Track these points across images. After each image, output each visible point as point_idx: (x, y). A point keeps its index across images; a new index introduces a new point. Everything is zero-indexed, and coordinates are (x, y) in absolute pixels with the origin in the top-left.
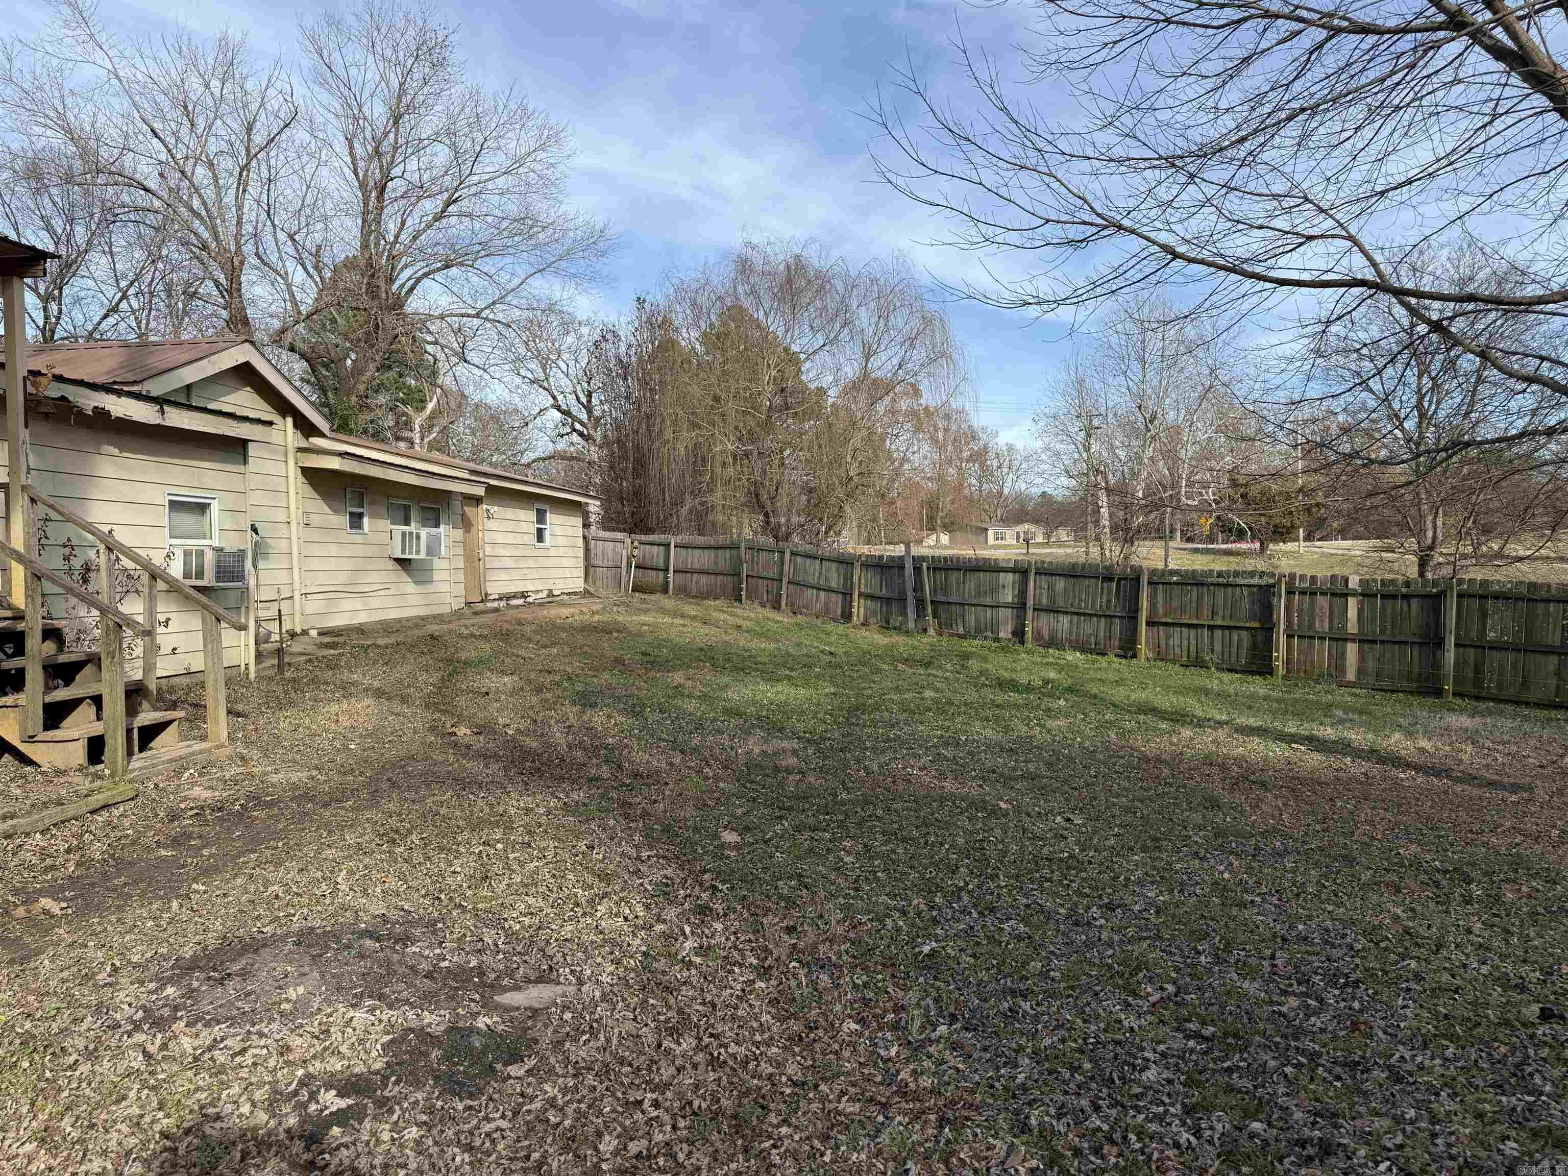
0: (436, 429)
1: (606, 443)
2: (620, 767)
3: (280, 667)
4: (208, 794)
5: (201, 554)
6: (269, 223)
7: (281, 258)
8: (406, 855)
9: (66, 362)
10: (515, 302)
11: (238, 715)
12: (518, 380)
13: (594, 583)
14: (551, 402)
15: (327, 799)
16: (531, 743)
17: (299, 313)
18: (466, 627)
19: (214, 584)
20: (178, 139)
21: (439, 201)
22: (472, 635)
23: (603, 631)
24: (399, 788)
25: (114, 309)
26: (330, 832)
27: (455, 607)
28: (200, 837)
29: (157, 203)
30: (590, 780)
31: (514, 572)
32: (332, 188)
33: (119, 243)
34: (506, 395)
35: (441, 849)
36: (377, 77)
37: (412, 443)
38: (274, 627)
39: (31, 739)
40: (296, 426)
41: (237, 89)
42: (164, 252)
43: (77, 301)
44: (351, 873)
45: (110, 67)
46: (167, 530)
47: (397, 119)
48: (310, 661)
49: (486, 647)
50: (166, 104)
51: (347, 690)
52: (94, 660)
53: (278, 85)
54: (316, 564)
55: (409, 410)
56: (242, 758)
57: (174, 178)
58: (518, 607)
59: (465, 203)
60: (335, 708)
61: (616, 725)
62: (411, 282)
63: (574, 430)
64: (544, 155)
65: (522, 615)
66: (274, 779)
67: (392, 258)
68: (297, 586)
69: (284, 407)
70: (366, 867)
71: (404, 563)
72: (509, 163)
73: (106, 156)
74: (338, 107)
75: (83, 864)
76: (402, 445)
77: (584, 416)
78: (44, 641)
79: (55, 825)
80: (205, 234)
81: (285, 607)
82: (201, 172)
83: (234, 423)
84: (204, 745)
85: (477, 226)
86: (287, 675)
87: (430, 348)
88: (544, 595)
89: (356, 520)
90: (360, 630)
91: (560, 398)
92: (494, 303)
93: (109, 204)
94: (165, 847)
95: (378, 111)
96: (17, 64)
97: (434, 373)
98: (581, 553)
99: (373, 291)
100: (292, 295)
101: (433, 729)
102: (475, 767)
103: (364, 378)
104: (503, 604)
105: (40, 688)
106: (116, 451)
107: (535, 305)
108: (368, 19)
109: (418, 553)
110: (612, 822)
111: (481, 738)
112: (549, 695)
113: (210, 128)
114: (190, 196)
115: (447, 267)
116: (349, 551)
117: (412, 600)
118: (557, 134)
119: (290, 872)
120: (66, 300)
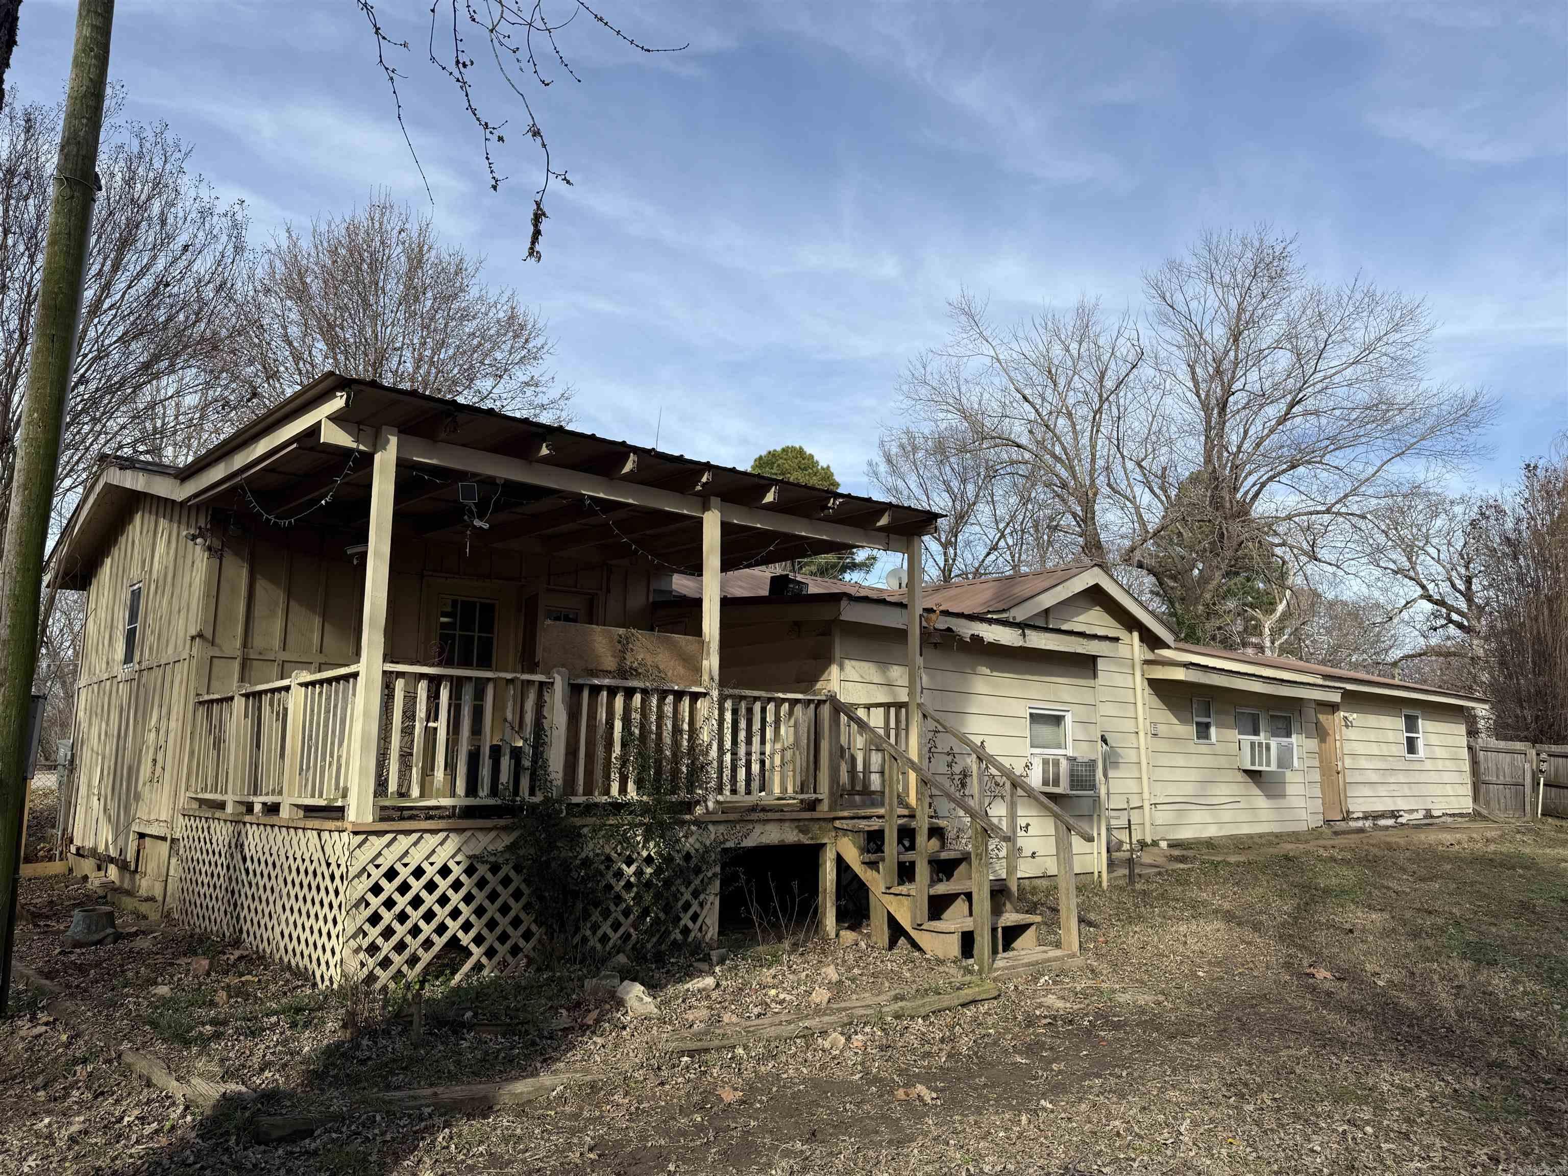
0: (1288, 631)
1: (1493, 633)
2: (1533, 1054)
3: (1131, 877)
4: (1060, 1004)
5: (1057, 763)
6: (1118, 455)
7: (1129, 485)
8: (1256, 1115)
9: (951, 599)
10: (1370, 491)
11: (1090, 924)
12: (1377, 572)
13: (1487, 803)
14: (1419, 591)
15: (1173, 1030)
16: (1407, 1001)
17: (1147, 532)
18: (1325, 848)
19: (1069, 792)
20: (1043, 399)
21: (1282, 406)
22: (1333, 859)
23: (1502, 865)
24: (1249, 1031)
25: (994, 548)
26: (1174, 1070)
27: (1312, 825)
28: (1051, 1049)
29: (1027, 455)
30: (1490, 1065)
31: (1379, 787)
32: (1175, 414)
33: (999, 492)
34: (1364, 589)
35: (1297, 1117)
36: (1217, 304)
37: (1261, 648)
38: (1124, 836)
39: (918, 927)
40: (1142, 640)
41: (1092, 345)
42: (1033, 495)
43: (968, 543)
44: (1195, 1124)
45: (993, 354)
46: (1028, 740)
47: (1236, 337)
48: (1160, 873)
49: (1349, 875)
50: (1033, 372)
51: (1197, 910)
52: (965, 858)
53: (1126, 335)
54: (1165, 774)
55: (1258, 614)
56: (1093, 971)
57: (1039, 432)
58: (1387, 828)
59: (1311, 401)
60: (1183, 929)
61: (1525, 993)
62: (1256, 488)
63: (1451, 621)
64: (1398, 336)
65: (1395, 838)
66: (1122, 998)
67: (1235, 467)
68: (1146, 795)
69: (1130, 623)
70: (1212, 1121)
71: (1254, 775)
72: (1357, 352)
73: (989, 425)
74: (1180, 339)
75: (954, 1055)
76: (1250, 651)
77: (1463, 605)
78: (929, 838)
79: (934, 1012)
80: (1064, 474)
81: (1135, 817)
82: (1062, 422)
83: (1084, 641)
84: (1058, 953)
85: (1324, 421)
86: (1138, 886)
87: (1278, 551)
88: (1420, 815)
89: (1203, 731)
90: (1210, 844)
91: (1431, 587)
92: (1346, 496)
93: (991, 463)
94: (1020, 1053)
95: (1218, 334)
96: (929, 369)
97: (1283, 576)
98: (1466, 766)
99: (1217, 504)
100: (1140, 517)
101: (1288, 966)
102: (1337, 1021)
103: (1210, 587)
104: (1368, 823)
105: (927, 881)
106: (988, 671)
107: (1394, 490)
108: (1206, 254)
109: (1268, 764)
110: (1525, 1131)
111: (1345, 984)
112: (1429, 943)
113: (1070, 383)
114: (1053, 445)
115: (1293, 467)
116: (1194, 761)
117: (1264, 815)
118: (1411, 311)
119: (1131, 1107)
120: (960, 544)
